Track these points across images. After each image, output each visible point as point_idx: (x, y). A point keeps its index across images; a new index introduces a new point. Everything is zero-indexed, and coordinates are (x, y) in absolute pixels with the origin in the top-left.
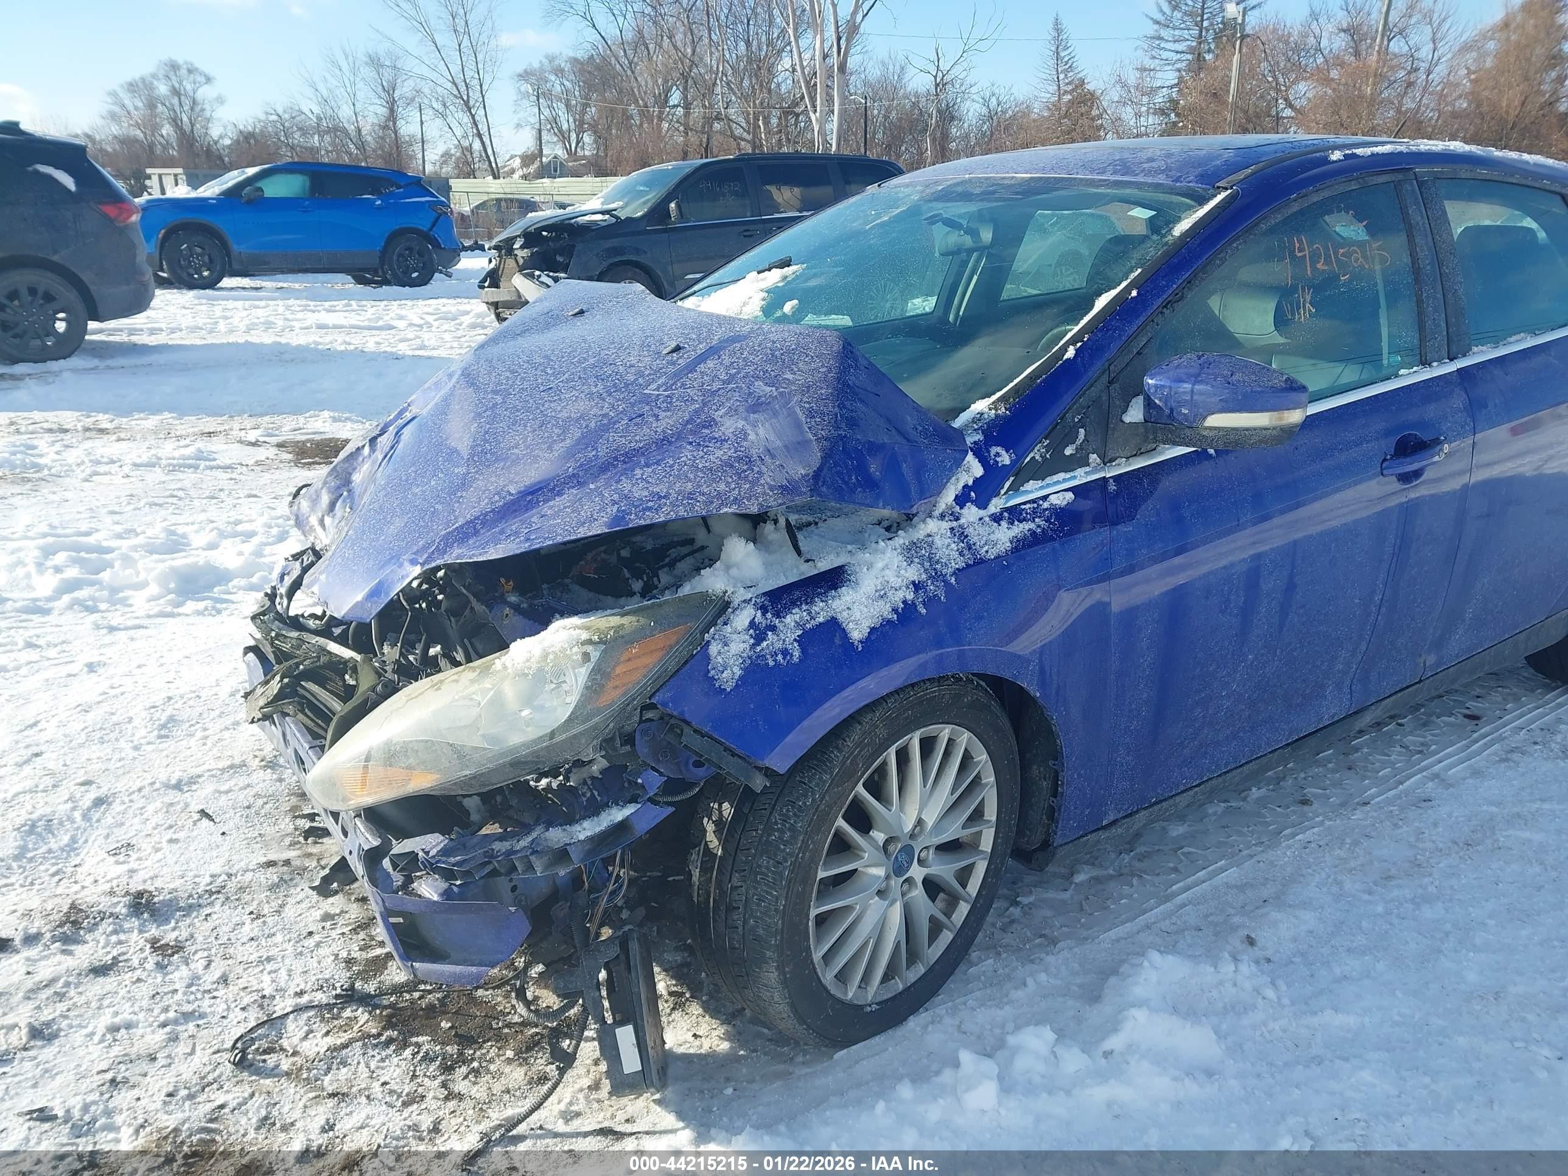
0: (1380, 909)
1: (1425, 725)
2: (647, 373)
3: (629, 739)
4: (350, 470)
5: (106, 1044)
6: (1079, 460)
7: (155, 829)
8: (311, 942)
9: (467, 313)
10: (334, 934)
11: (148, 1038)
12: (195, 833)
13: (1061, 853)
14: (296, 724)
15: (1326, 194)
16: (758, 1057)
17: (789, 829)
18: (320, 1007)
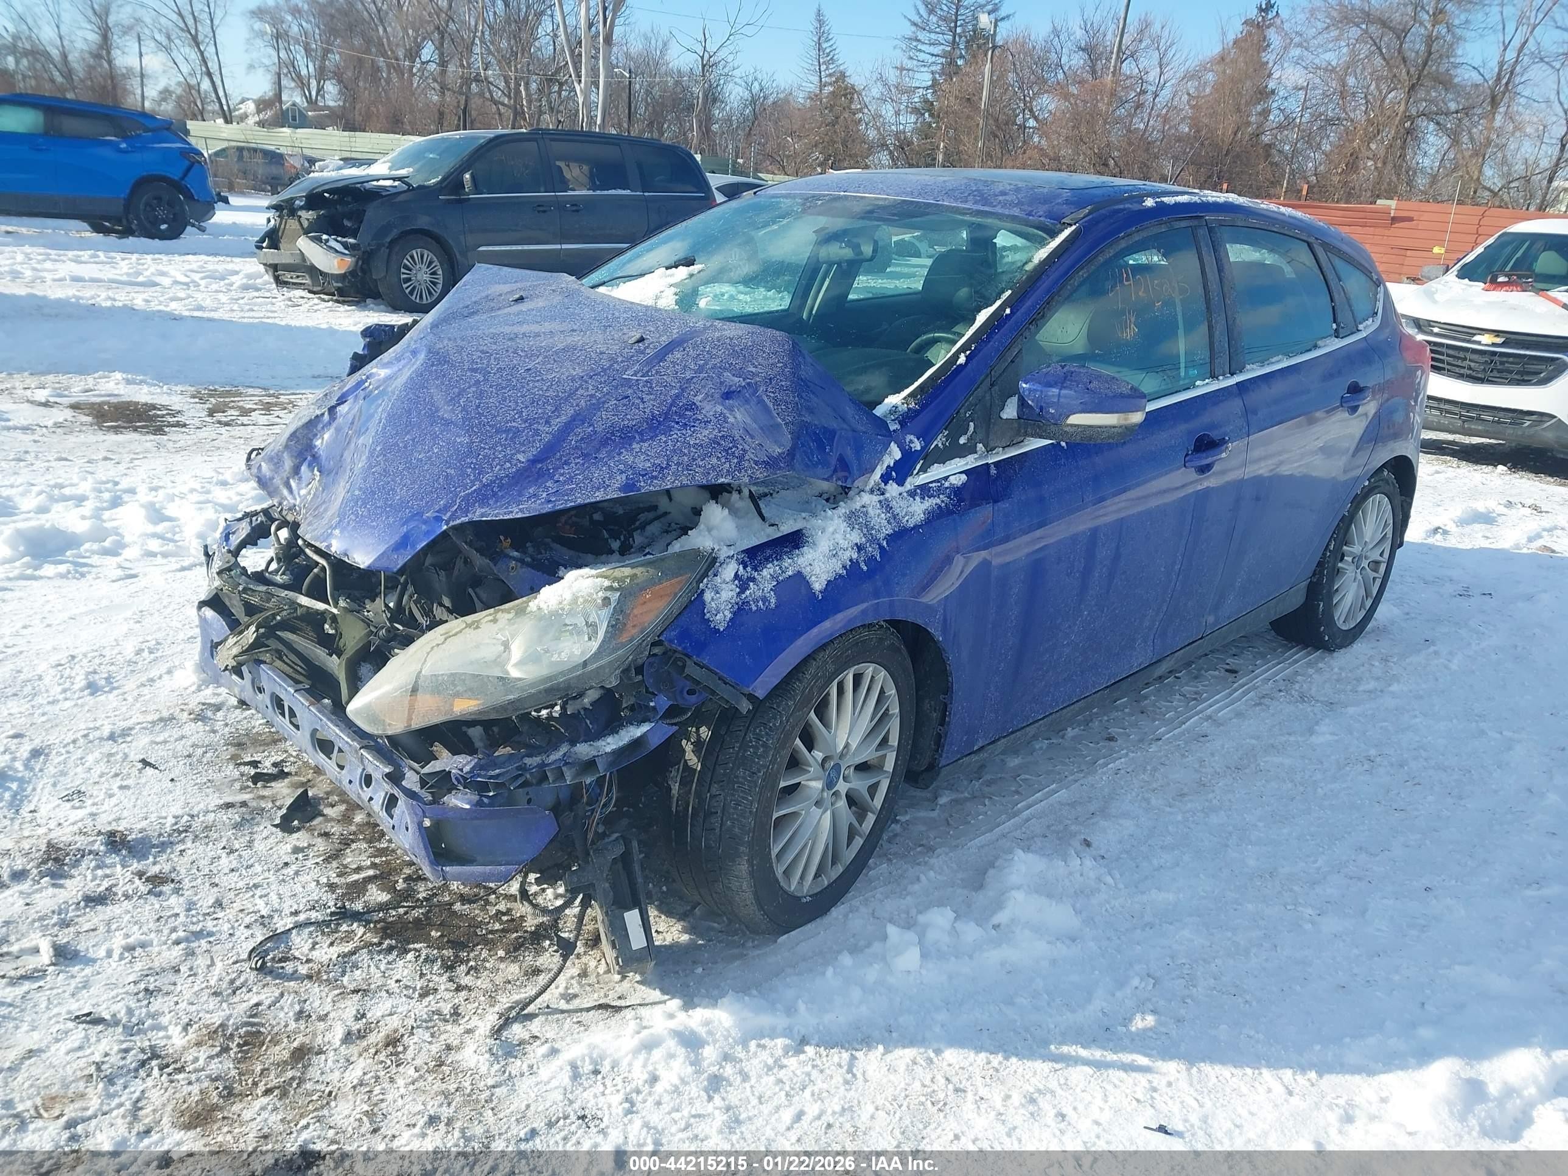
0: (1179, 818)
1: (1196, 678)
2: (620, 359)
3: (639, 670)
4: (310, 436)
5: (127, 960)
6: (970, 449)
7: (101, 776)
8: (290, 871)
9: (237, 273)
10: (309, 863)
11: (166, 954)
12: (143, 780)
13: (944, 772)
14: (274, 671)
15: (1144, 234)
16: (715, 945)
17: (763, 746)
18: (317, 923)
